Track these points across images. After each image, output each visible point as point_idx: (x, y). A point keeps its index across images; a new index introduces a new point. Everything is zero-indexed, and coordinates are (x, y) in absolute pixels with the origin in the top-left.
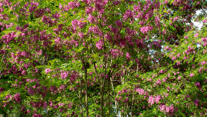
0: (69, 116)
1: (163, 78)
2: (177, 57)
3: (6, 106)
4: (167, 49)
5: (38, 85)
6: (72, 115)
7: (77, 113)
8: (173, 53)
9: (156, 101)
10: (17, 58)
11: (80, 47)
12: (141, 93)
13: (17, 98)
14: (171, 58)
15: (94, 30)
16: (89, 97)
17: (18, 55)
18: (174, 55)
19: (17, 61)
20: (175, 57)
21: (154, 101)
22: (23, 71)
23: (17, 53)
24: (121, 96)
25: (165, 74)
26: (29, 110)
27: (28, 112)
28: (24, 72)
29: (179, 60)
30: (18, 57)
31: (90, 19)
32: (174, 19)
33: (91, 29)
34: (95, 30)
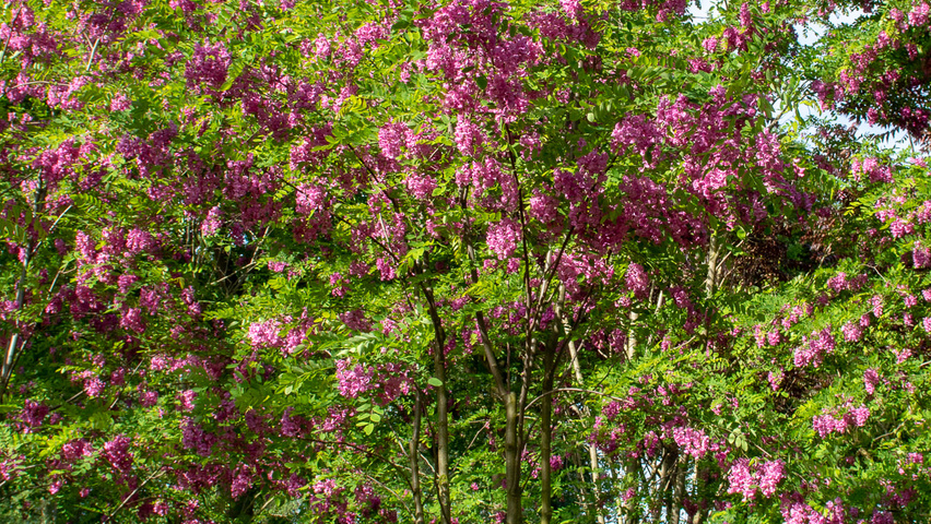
0: (353, 517)
1: (844, 321)
2: (915, 218)
3: (60, 489)
4: (868, 172)
5: (228, 410)
6: (366, 514)
7: (394, 506)
8: (899, 200)
9: (764, 485)
10: (104, 259)
11: (414, 239)
12: (695, 452)
13: (119, 456)
14: (886, 226)
15: (480, 179)
16: (450, 414)
17: (111, 247)
18: (901, 212)
19: (104, 275)
20: (903, 221)
21: (754, 487)
22: (129, 314)
23: (106, 235)
24: (619, 423)
25: (858, 297)
26: (162, 504)
27: (159, 509)
28: (131, 317)
29: (924, 236)
30: (107, 256)
31: (463, 140)
32: (910, 17)
33: (467, 174)
34: (485, 176)
